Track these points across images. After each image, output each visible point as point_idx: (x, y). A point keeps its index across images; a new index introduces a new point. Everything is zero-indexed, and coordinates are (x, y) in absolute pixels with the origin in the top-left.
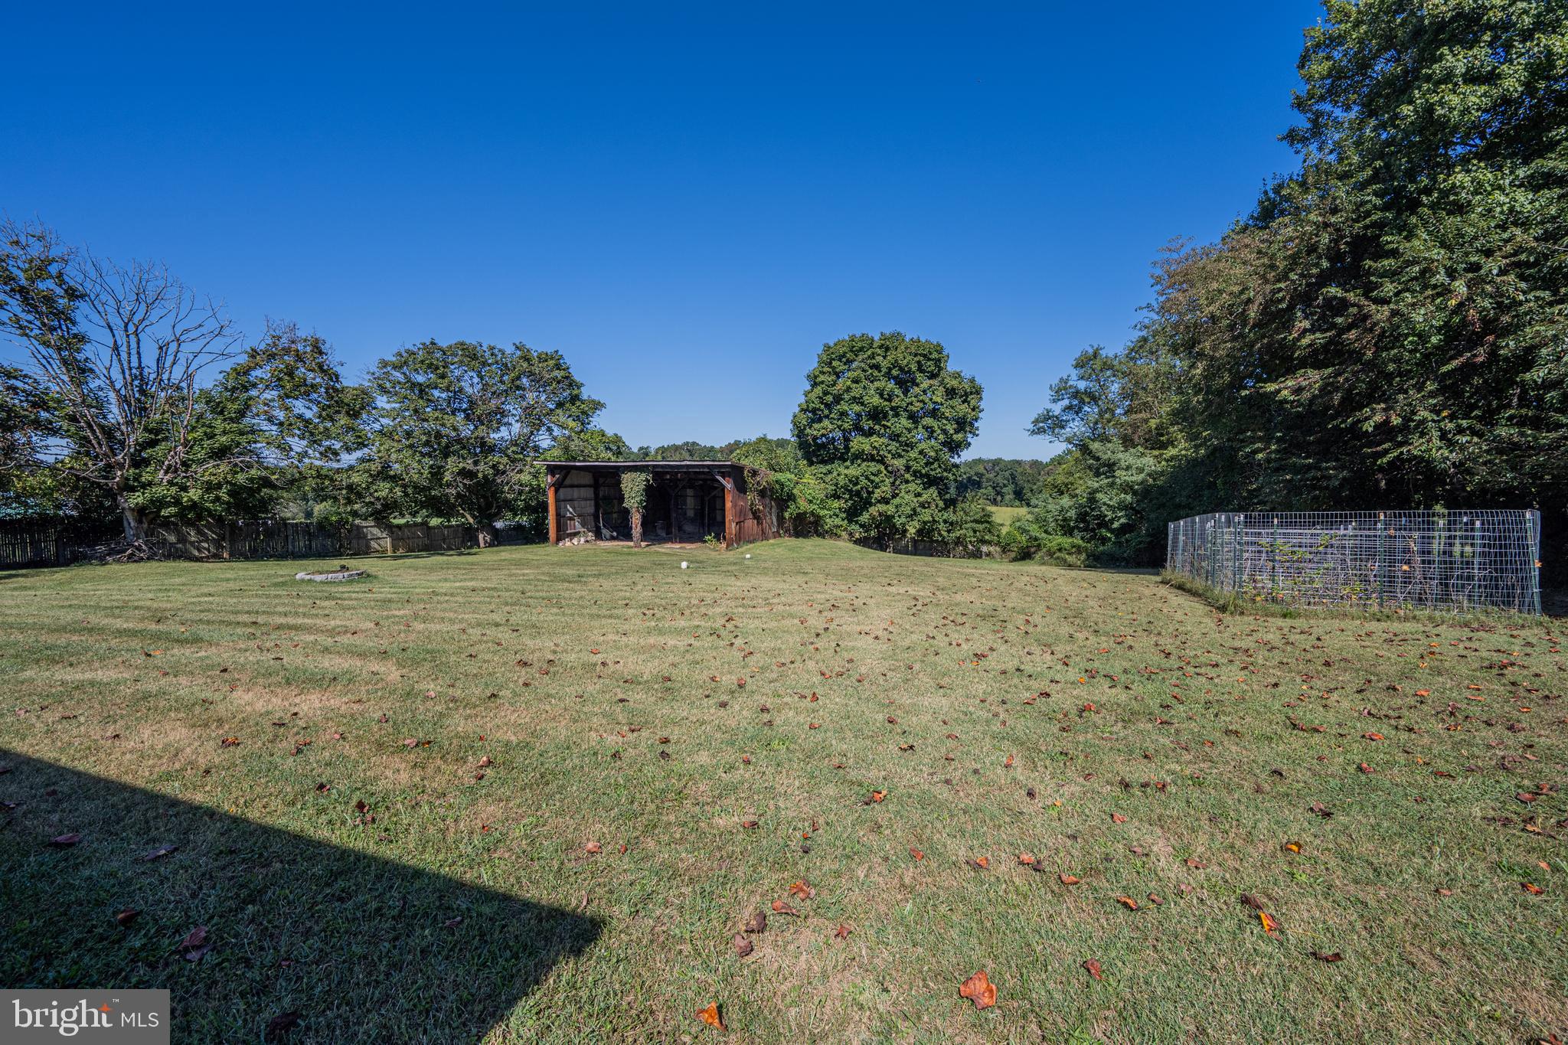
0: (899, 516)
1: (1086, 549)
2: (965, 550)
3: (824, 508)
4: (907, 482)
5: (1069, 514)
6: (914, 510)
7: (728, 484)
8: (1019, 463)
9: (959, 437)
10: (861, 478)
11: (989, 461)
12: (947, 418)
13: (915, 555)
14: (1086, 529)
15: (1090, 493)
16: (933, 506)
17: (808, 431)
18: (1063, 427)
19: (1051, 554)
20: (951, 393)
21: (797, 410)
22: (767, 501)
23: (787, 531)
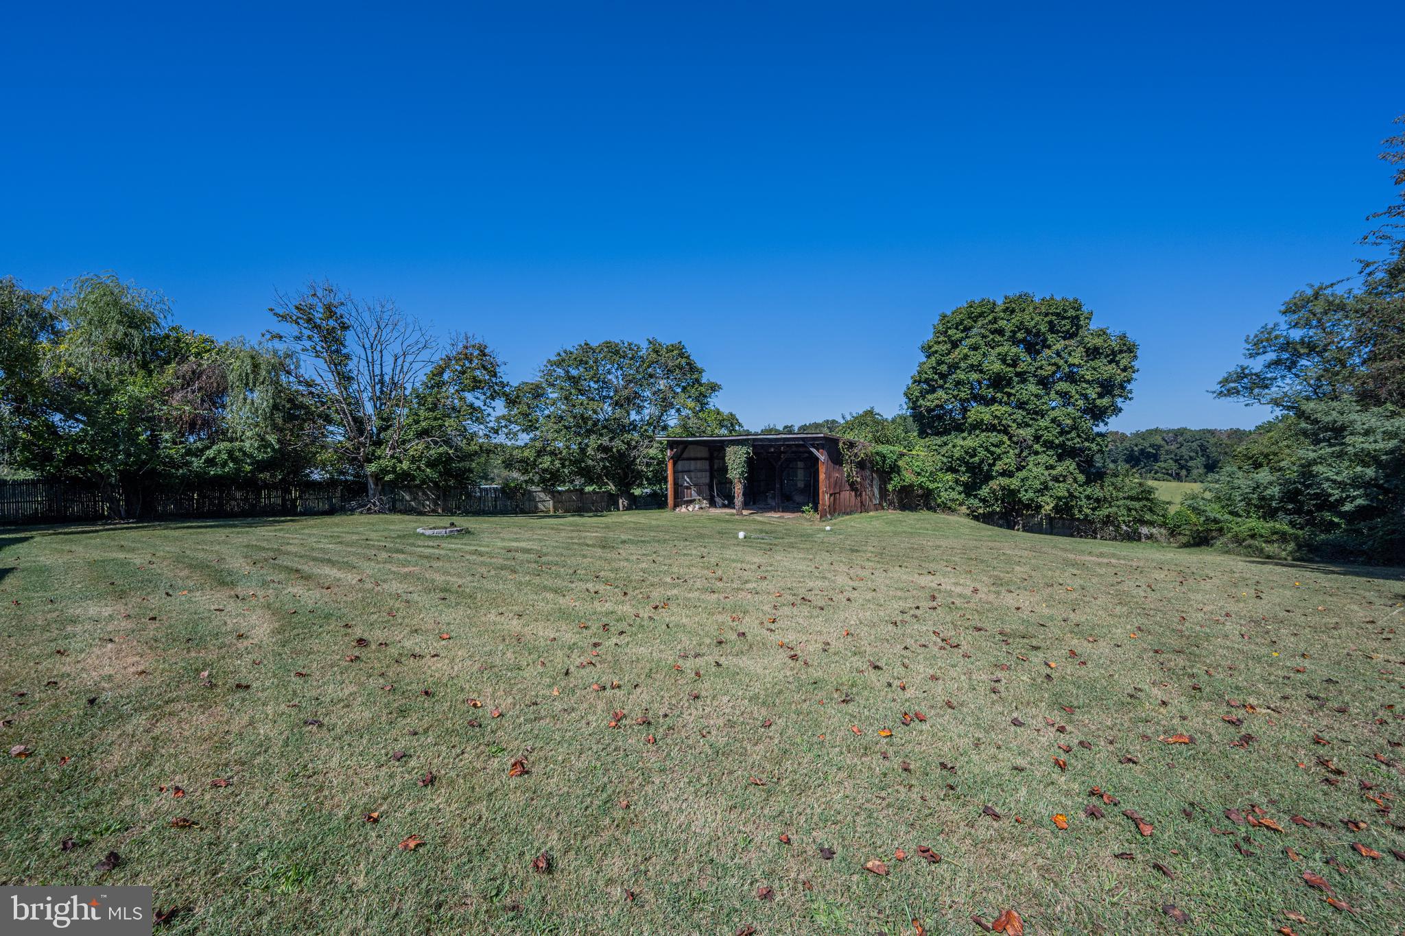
0: (1026, 491)
1: (1296, 538)
2: (1116, 531)
3: (934, 481)
4: (1037, 453)
5: (1268, 492)
6: (1044, 483)
7: (822, 456)
8: (1212, 433)
9: (1105, 401)
10: (979, 450)
11: (1169, 431)
12: (1088, 382)
13: (1051, 534)
14: (1298, 511)
15: (1302, 466)
16: (1070, 480)
17: (921, 402)
18: (1266, 387)
19: (1238, 540)
20: (1093, 353)
21: (910, 382)
22: (868, 473)
23: (891, 503)
